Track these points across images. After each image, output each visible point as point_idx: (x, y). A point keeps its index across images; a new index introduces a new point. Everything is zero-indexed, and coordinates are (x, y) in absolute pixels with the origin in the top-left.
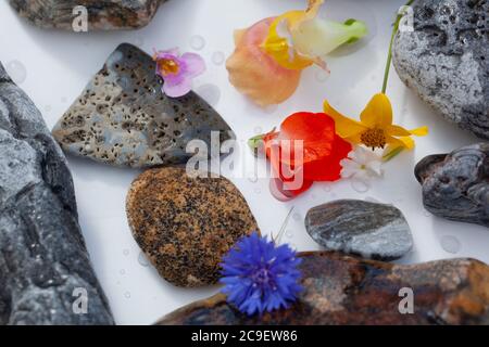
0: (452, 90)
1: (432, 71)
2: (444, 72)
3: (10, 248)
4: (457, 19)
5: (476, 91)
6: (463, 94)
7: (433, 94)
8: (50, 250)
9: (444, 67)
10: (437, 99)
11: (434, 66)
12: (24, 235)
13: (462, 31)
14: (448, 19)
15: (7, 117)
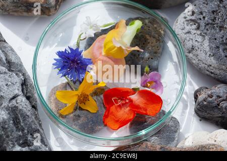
0: (199, 52)
1: (191, 42)
2: (196, 43)
3: (6, 126)
4: (206, 19)
5: (210, 55)
6: (204, 55)
7: (189, 52)
8: (26, 128)
9: (196, 41)
10: (191, 55)
11: (192, 39)
12: (13, 120)
13: (208, 24)
14: (202, 18)
15: (5, 61)
